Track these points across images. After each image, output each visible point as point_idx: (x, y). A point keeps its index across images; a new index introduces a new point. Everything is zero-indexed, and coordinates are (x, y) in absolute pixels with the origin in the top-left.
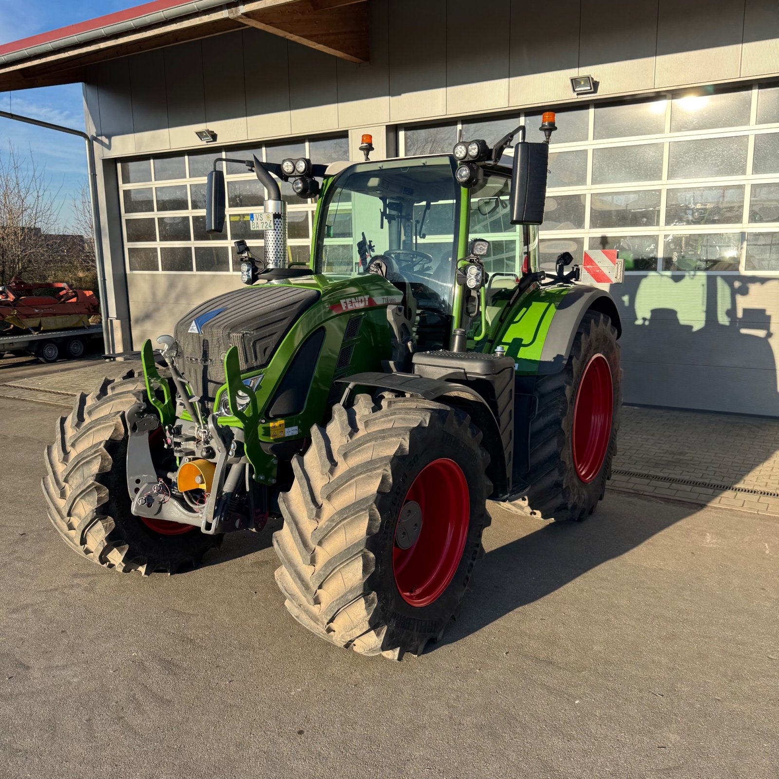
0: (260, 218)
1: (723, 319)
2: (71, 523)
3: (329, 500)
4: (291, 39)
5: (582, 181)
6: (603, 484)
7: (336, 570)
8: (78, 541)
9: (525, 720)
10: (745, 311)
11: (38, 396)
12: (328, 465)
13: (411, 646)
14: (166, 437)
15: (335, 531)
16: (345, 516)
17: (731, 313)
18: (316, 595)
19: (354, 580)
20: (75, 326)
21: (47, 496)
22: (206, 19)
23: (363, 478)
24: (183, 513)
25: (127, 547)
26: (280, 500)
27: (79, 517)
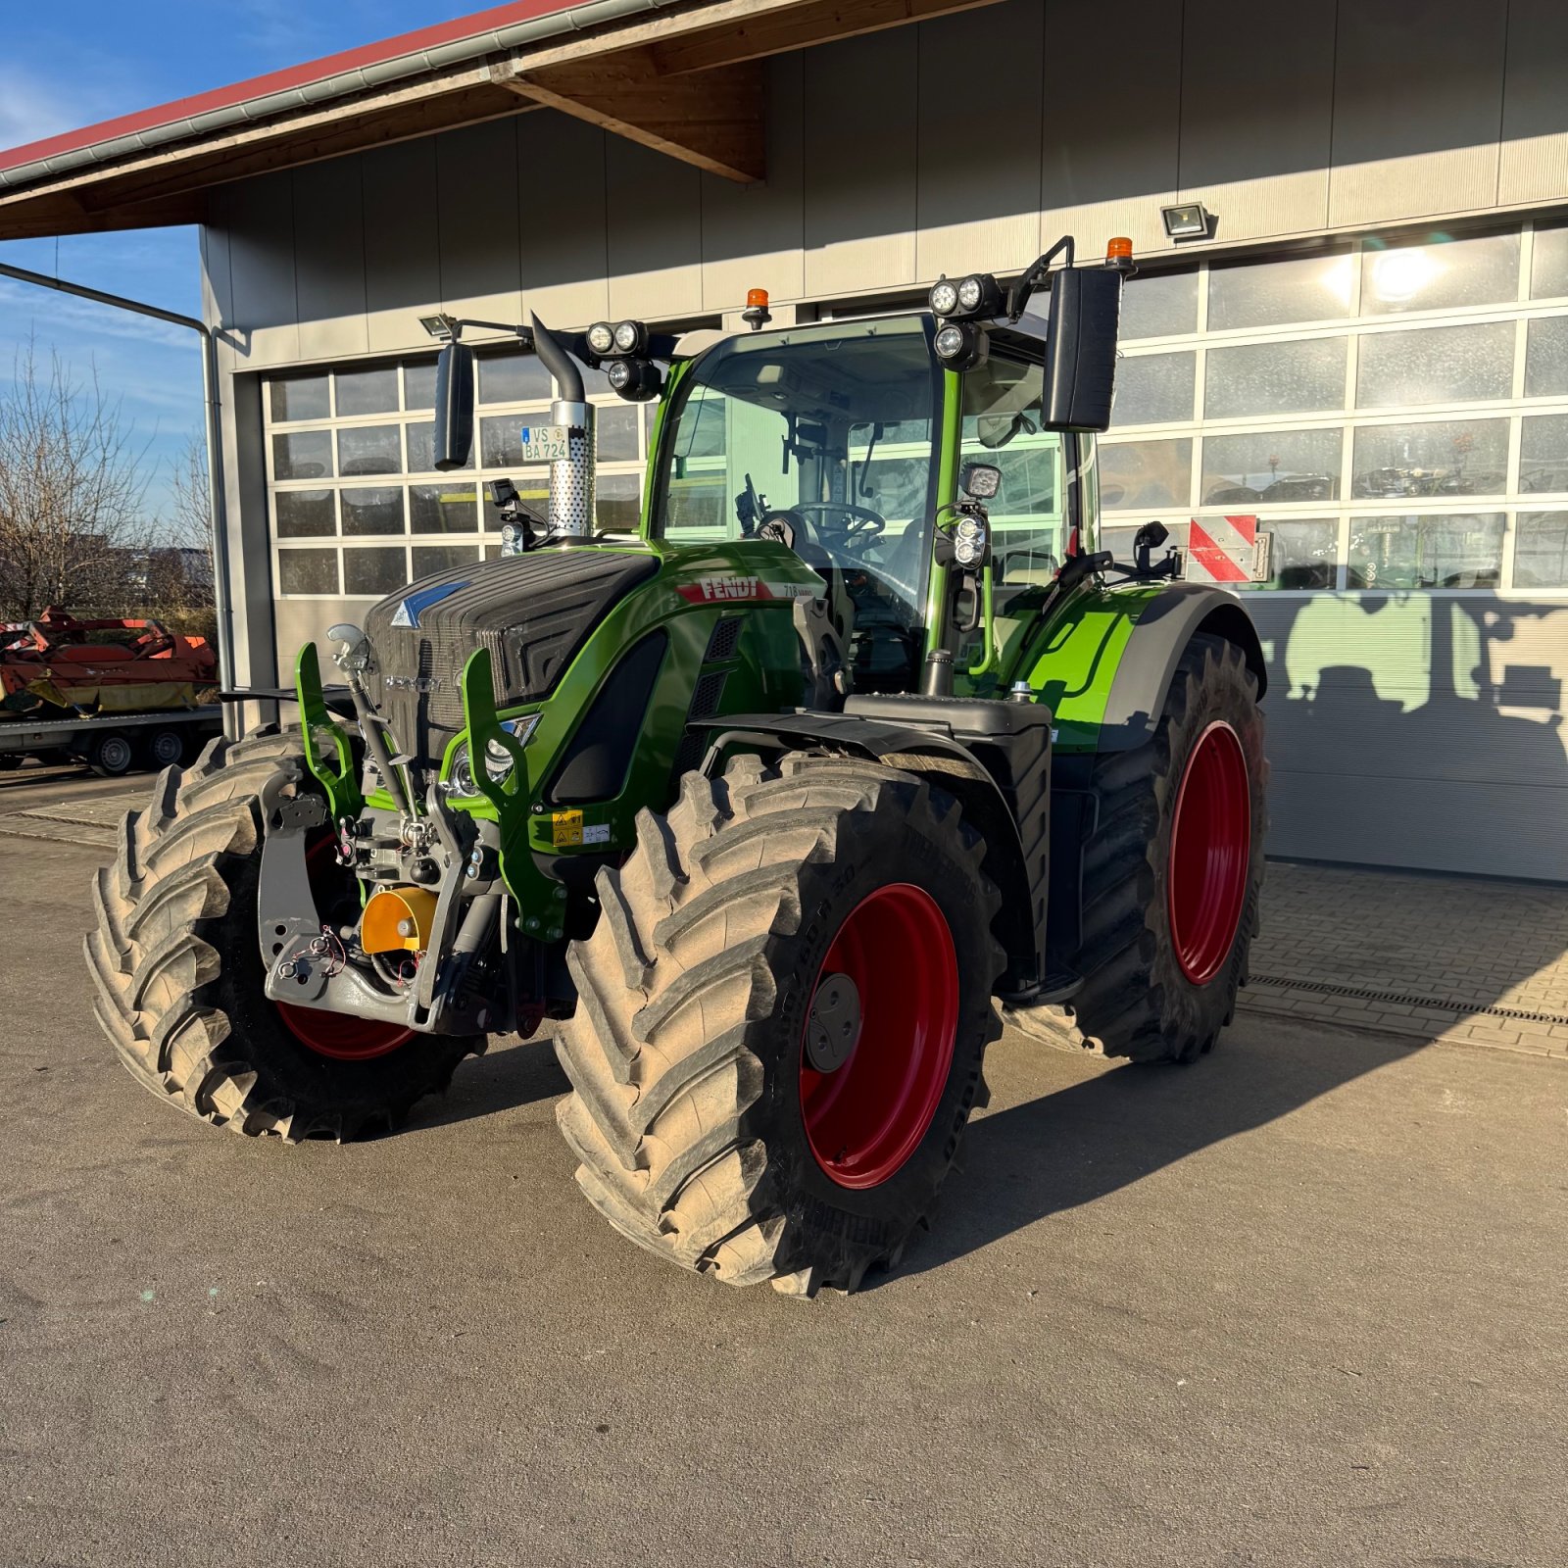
0: (541, 436)
1: (1465, 688)
2: (141, 1025)
3: (671, 951)
4: (612, 129)
5: (1184, 411)
6: (1231, 994)
7: (683, 1093)
8: (153, 1063)
9: (1072, 1414)
10: (1510, 671)
11: (88, 833)
12: (671, 880)
13: (835, 1270)
14: (339, 844)
15: (683, 1011)
16: (703, 979)
17: (1481, 674)
18: (640, 1150)
19: (719, 1112)
20: (168, 705)
21: (95, 969)
22: (445, 85)
23: (741, 906)
24: (372, 997)
25: (253, 1076)
26: (570, 955)
27: (156, 1011)
